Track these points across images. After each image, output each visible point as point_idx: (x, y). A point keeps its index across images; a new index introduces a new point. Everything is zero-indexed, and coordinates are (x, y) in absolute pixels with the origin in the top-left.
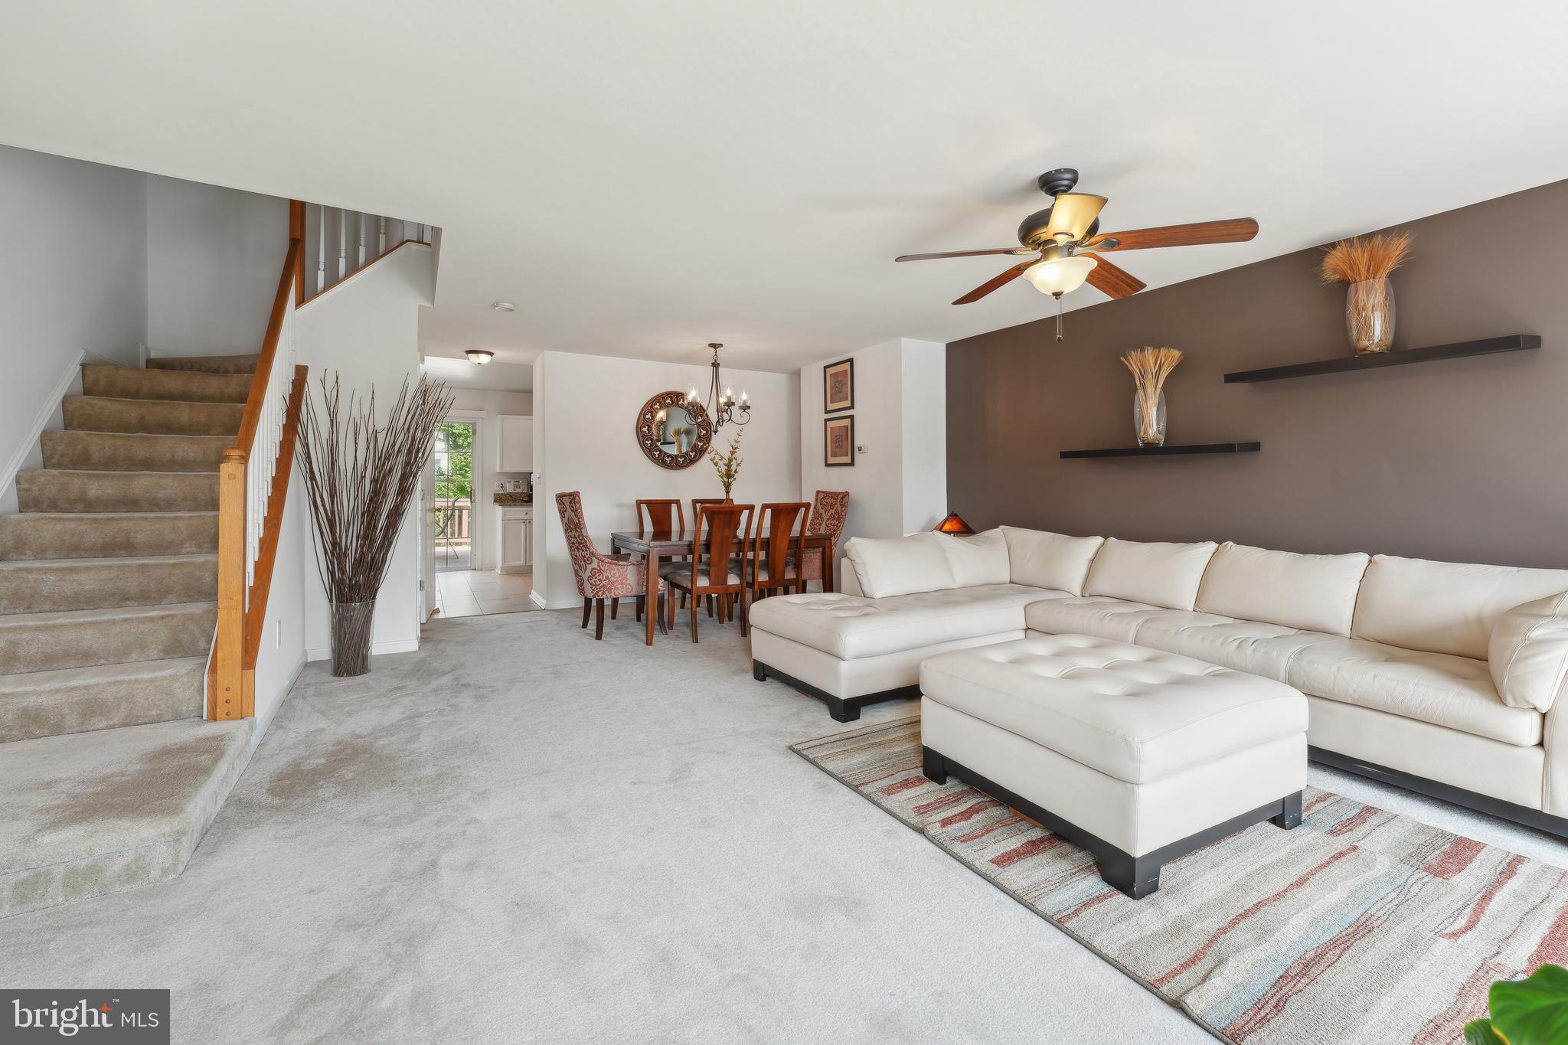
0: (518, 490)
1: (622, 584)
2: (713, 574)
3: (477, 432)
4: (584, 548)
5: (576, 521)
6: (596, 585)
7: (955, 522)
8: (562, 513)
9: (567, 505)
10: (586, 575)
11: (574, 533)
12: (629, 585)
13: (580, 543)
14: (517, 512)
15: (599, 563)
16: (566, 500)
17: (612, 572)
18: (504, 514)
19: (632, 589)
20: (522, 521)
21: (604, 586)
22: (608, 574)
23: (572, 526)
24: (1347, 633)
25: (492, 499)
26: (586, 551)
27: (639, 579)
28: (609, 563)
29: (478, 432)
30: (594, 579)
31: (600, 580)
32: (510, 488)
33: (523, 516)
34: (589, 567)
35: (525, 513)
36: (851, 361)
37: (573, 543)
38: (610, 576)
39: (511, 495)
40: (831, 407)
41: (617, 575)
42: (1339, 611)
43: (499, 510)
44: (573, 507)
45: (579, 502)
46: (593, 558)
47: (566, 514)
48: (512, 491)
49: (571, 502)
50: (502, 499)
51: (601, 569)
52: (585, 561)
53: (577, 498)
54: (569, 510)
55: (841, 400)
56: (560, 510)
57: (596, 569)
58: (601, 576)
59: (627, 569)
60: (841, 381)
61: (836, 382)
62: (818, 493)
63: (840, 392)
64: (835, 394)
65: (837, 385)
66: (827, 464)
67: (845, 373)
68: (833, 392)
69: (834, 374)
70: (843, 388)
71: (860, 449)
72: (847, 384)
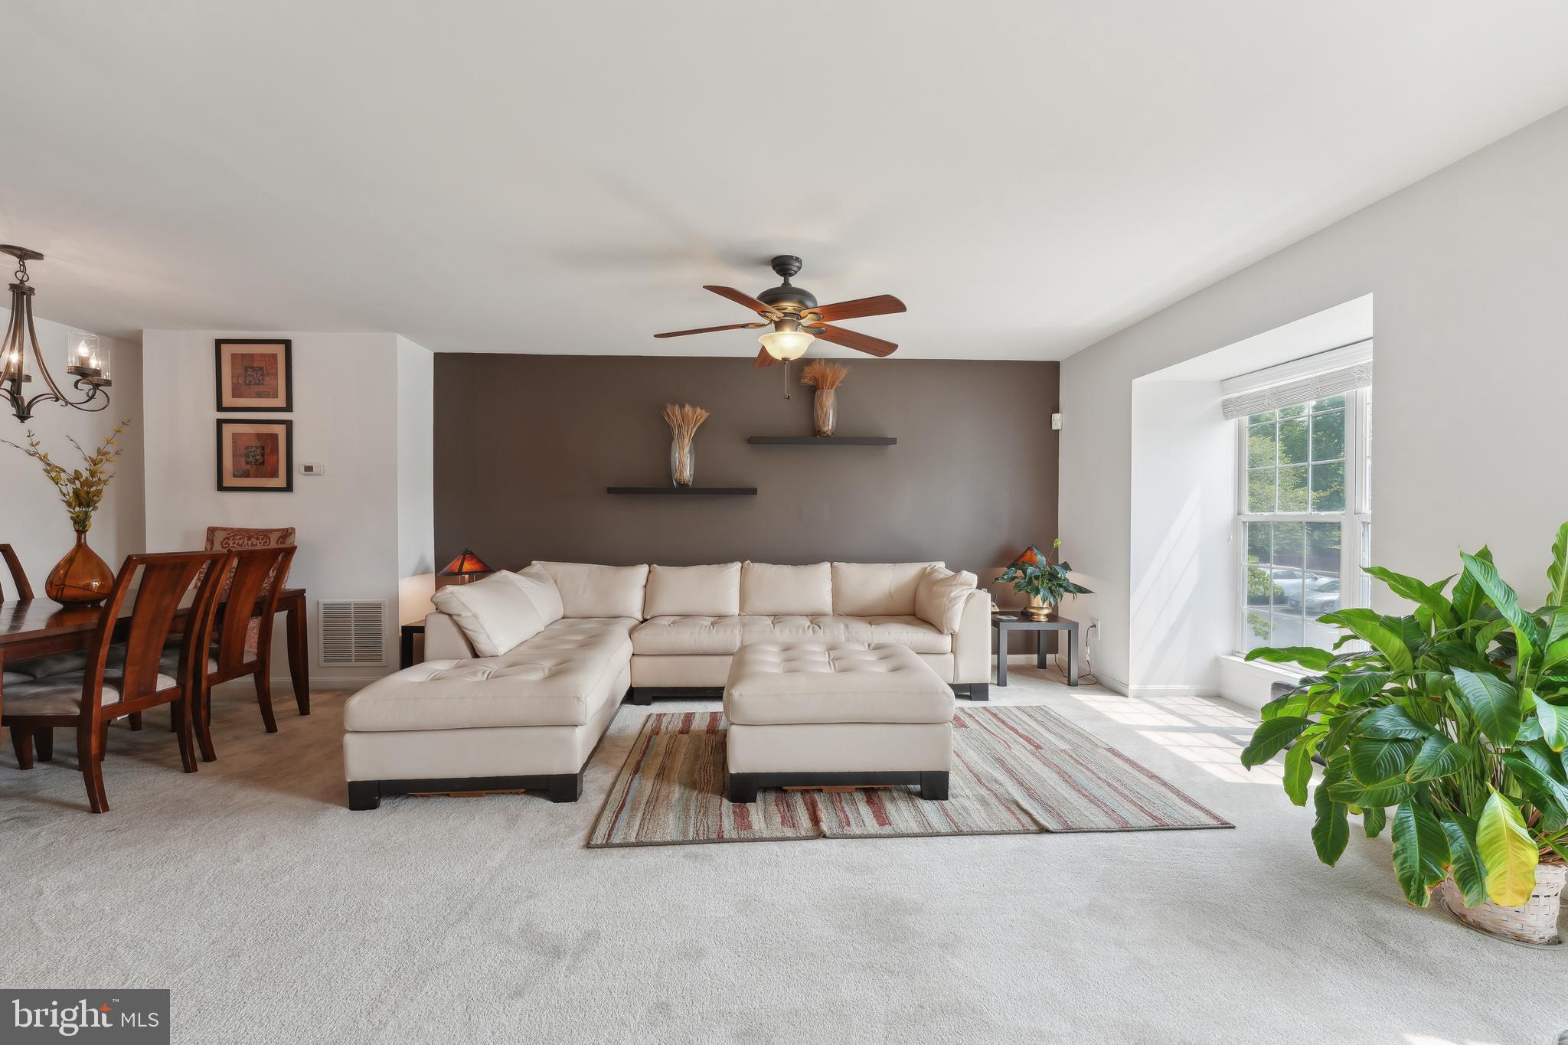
2: (129, 680)
7: (474, 561)
24: (832, 613)
36: (287, 344)
40: (227, 402)
42: (824, 600)
55: (267, 395)
60: (261, 369)
61: (250, 367)
62: (212, 531)
63: (258, 384)
64: (246, 384)
65: (250, 372)
66: (221, 487)
67: (271, 358)
68: (240, 381)
69: (243, 356)
70: (266, 379)
71: (309, 469)
72: (276, 374)
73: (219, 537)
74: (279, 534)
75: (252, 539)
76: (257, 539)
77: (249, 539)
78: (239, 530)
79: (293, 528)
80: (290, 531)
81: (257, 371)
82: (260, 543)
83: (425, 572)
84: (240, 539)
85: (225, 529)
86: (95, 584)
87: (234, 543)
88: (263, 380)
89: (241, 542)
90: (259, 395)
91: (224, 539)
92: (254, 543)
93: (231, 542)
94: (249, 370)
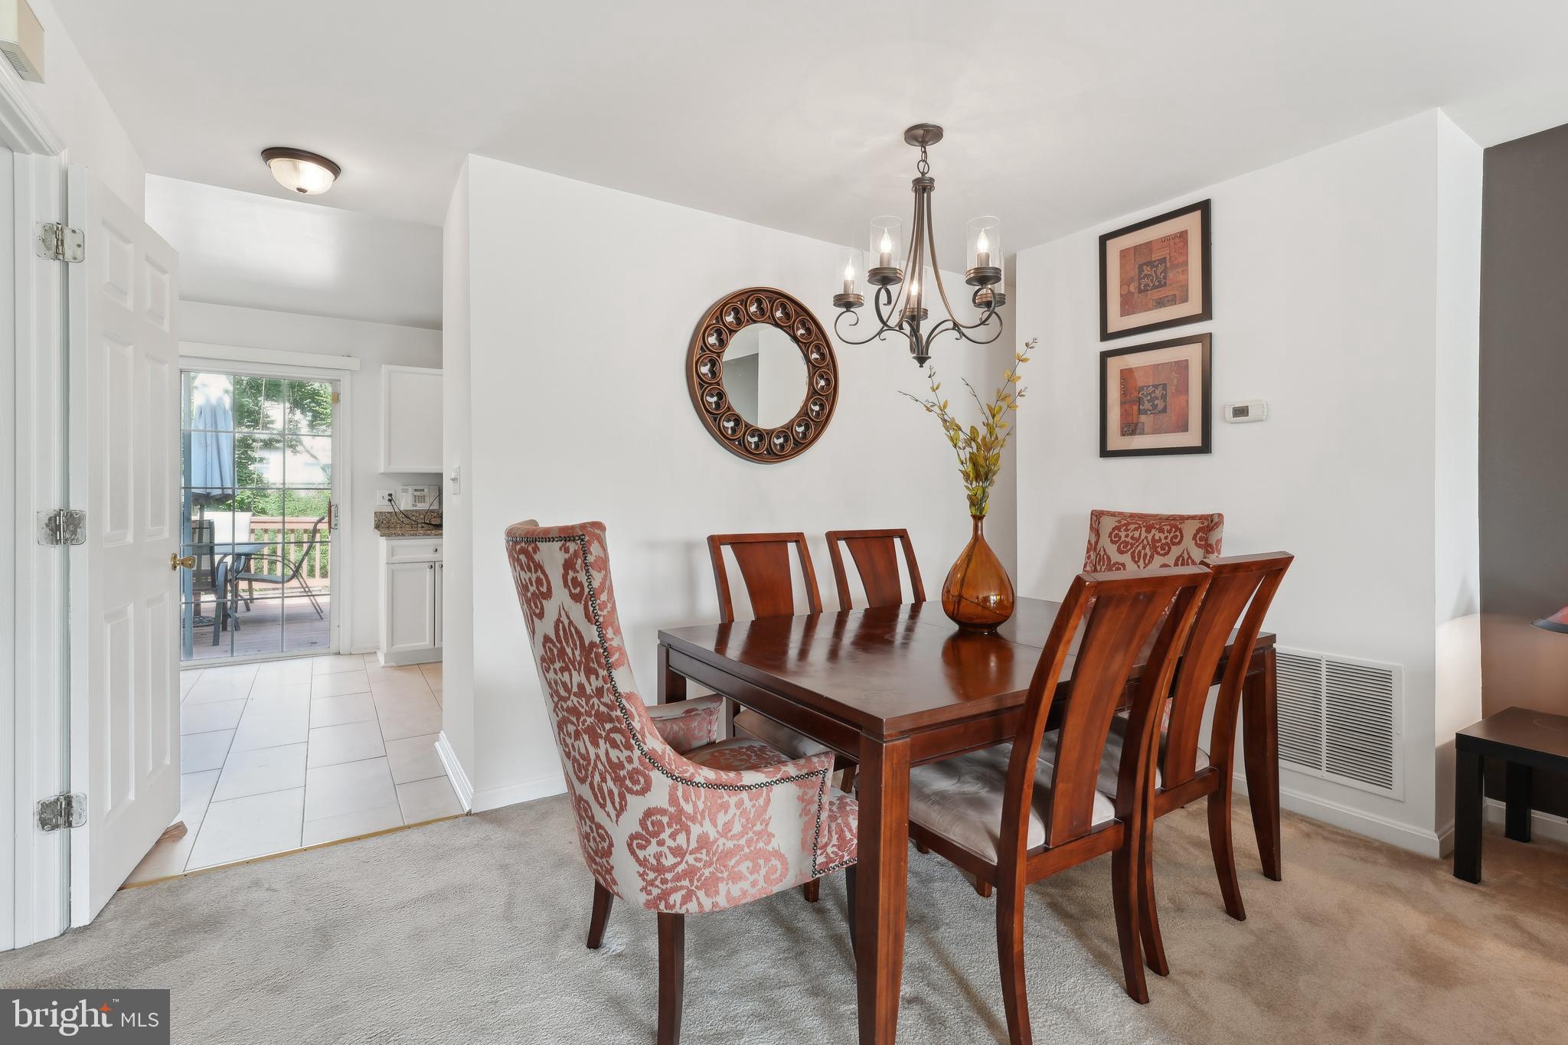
0: (422, 506)
1: (755, 856)
3: (341, 398)
4: (618, 737)
5: (591, 634)
6: (660, 869)
8: (534, 598)
9: (555, 574)
10: (622, 829)
11: (578, 677)
12: (777, 854)
13: (602, 718)
14: (417, 547)
15: (673, 789)
16: (552, 556)
17: (722, 819)
18: (392, 552)
19: (786, 869)
20: (427, 565)
21: (690, 873)
22: (707, 826)
23: (574, 653)
25: (371, 522)
26: (629, 747)
27: (805, 830)
28: (711, 785)
29: (345, 397)
30: (653, 848)
31: (678, 852)
32: (405, 503)
33: (430, 556)
34: (636, 806)
35: (432, 549)
36: (1204, 208)
37: (574, 711)
38: (713, 834)
39: (406, 514)
40: (1116, 323)
41: (737, 828)
43: (383, 543)
44: (576, 583)
45: (603, 564)
46: (655, 775)
47: (551, 608)
48: (410, 508)
49: (568, 565)
50: (390, 524)
51: (681, 811)
52: (618, 780)
53: (595, 549)
54: (560, 595)
55: (1173, 301)
56: (523, 588)
57: (663, 812)
58: (681, 839)
59: (768, 801)
60: (1163, 261)
61: (1145, 264)
62: (1097, 516)
63: (1157, 287)
64: (1140, 291)
65: (1147, 270)
66: (1105, 453)
67: (1177, 240)
68: (1132, 289)
69: (1137, 249)
70: (1171, 275)
71: (1241, 412)
72: (1186, 263)
73: (1108, 524)
74: (1197, 524)
75: (1153, 531)
76: (1161, 530)
77: (1148, 531)
78: (1132, 516)
79: (1220, 516)
80: (1216, 520)
81: (1157, 267)
82: (1166, 538)
83: (1467, 612)
84: (1136, 529)
85: (1113, 514)
86: (993, 598)
87: (1127, 536)
88: (1165, 278)
89: (1137, 534)
90: (1160, 304)
91: (1114, 529)
92: (1157, 538)
93: (1123, 534)
94: (1145, 267)
